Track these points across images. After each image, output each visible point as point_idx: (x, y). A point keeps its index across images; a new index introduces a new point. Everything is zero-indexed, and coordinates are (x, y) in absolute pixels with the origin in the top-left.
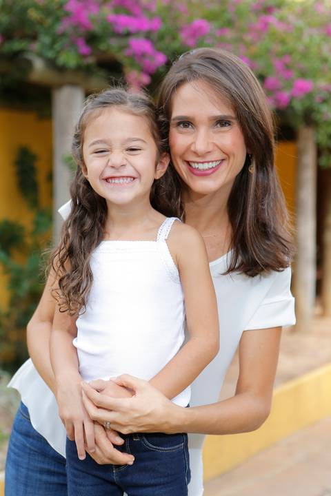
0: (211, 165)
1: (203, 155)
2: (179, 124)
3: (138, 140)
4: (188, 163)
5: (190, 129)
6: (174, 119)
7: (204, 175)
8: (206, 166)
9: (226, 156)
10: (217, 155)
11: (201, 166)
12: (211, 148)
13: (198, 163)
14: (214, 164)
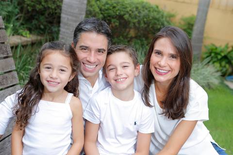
0: (164, 71)
1: (162, 67)
2: (156, 53)
3: (65, 67)
4: (156, 68)
5: (160, 56)
7: (160, 74)
8: (162, 71)
9: (171, 70)
10: (168, 68)
11: (160, 71)
12: (166, 65)
13: (160, 69)
14: (166, 72)
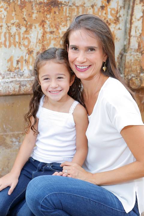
2: (72, 48)
3: (62, 75)
6: (70, 46)
